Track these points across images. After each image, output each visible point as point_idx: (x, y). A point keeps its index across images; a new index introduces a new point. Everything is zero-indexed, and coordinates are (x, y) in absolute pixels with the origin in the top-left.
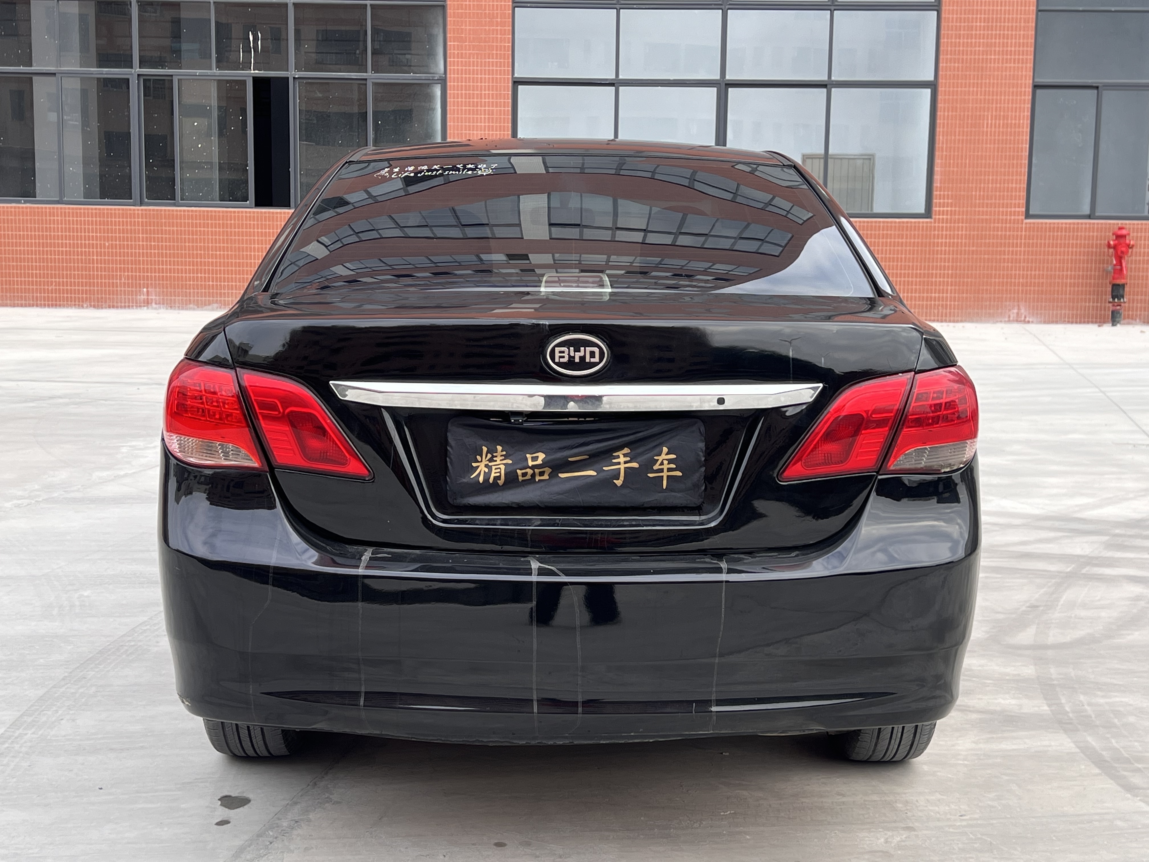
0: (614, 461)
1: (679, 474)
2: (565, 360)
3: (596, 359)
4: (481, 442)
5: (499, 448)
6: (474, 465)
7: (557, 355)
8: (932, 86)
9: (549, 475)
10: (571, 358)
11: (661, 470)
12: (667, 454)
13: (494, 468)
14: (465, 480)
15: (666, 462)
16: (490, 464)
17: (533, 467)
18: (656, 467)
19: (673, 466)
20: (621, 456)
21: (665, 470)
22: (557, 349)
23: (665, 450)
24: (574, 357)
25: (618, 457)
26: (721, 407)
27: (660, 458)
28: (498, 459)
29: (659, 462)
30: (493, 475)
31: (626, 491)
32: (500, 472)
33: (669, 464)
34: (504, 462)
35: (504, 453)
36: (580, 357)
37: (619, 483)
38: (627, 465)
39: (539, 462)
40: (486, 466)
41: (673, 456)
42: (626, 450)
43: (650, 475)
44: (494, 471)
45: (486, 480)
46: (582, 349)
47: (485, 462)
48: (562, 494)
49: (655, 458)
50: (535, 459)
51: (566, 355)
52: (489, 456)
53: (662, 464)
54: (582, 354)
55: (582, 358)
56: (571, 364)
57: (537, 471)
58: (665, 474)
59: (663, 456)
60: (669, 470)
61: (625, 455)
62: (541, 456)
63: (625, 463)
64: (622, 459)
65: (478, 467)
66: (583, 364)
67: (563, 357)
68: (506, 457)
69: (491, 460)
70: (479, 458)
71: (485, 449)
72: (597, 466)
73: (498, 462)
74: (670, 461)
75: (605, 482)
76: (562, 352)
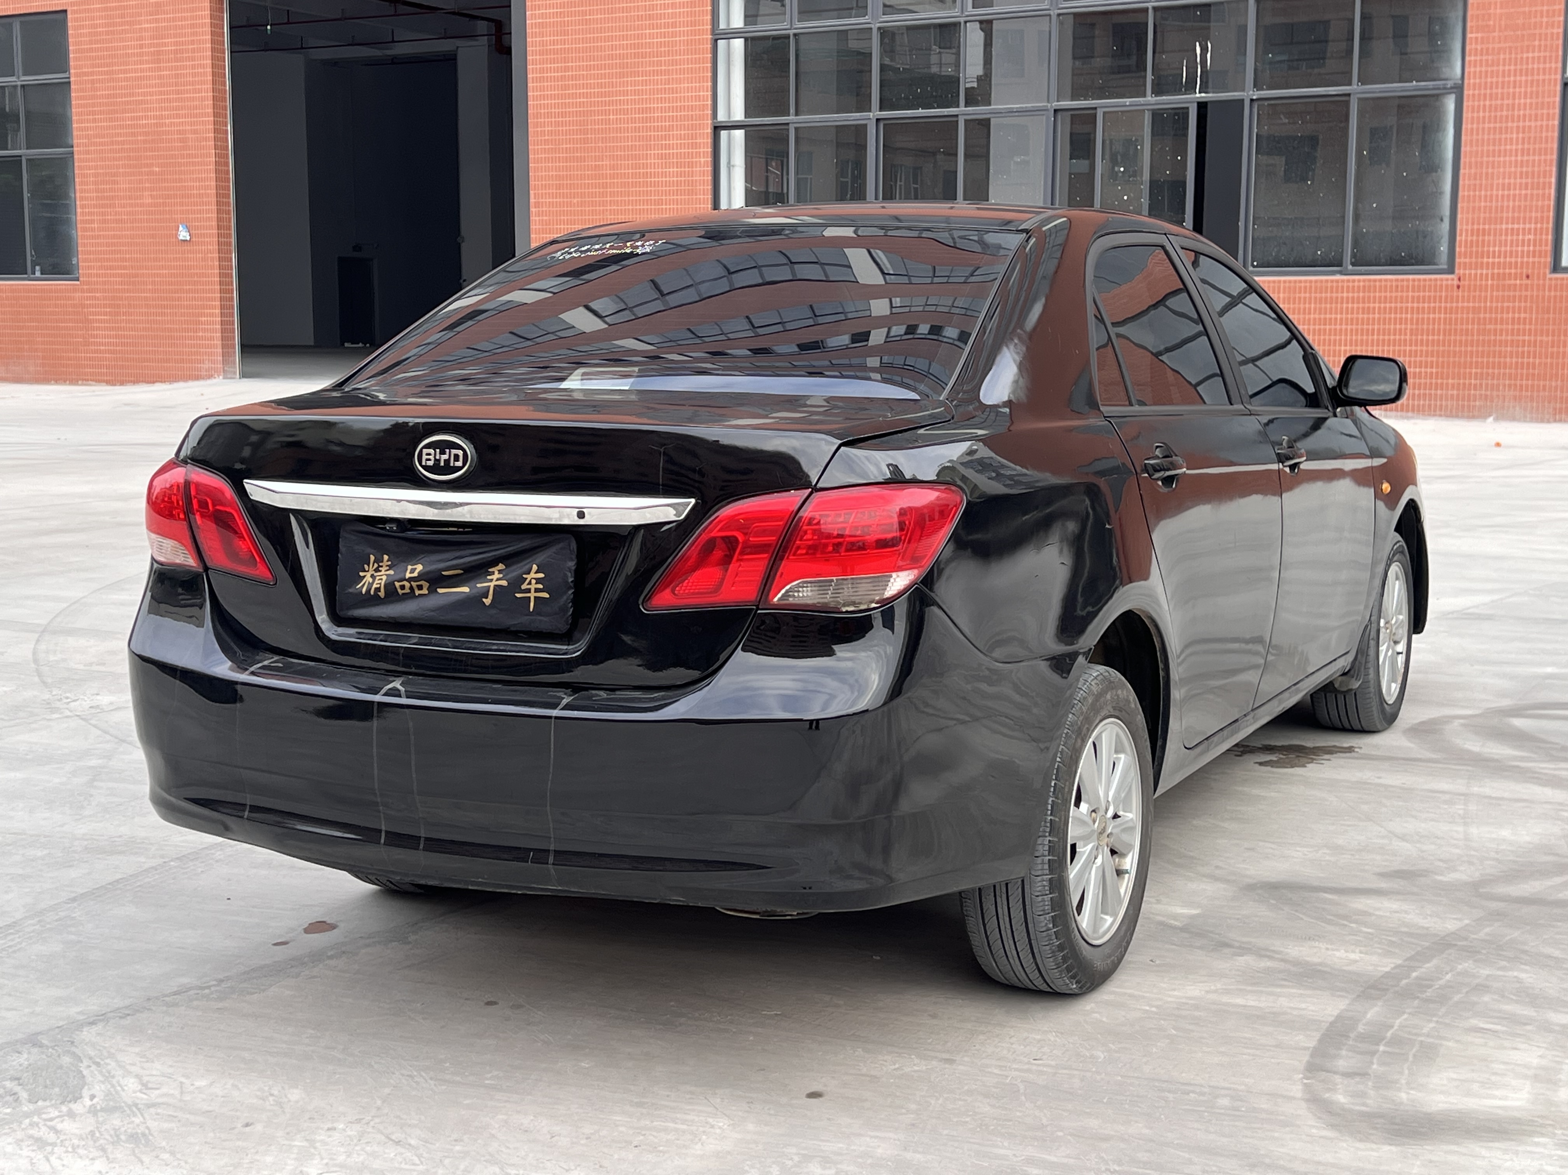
0: (488, 577)
1: (546, 595)
2: (431, 463)
3: (459, 464)
4: (369, 550)
5: (386, 557)
6: (362, 574)
7: (424, 457)
9: (428, 589)
10: (437, 461)
11: (529, 591)
12: (536, 573)
13: (377, 578)
14: (351, 590)
15: (534, 581)
16: (376, 574)
17: (410, 580)
18: (524, 587)
19: (540, 586)
20: (496, 573)
21: (533, 591)
22: (425, 451)
23: (535, 567)
24: (439, 460)
25: (493, 573)
26: (582, 522)
27: (529, 577)
28: (383, 569)
29: (528, 581)
30: (375, 586)
31: (493, 612)
32: (381, 584)
33: (536, 583)
34: (388, 573)
35: (389, 563)
36: (445, 460)
37: (487, 601)
38: (498, 583)
39: (417, 574)
40: (372, 576)
41: (541, 575)
42: (501, 566)
43: (518, 595)
44: (377, 582)
45: (369, 591)
46: (447, 451)
47: (371, 572)
48: (433, 611)
49: (525, 576)
50: (413, 571)
51: (431, 457)
52: (376, 565)
53: (530, 583)
54: (445, 457)
55: (447, 462)
56: (436, 469)
57: (414, 584)
58: (532, 595)
59: (533, 575)
60: (537, 590)
61: (500, 572)
62: (419, 567)
63: (497, 580)
64: (497, 575)
65: (364, 577)
66: (448, 469)
67: (429, 460)
68: (390, 567)
69: (377, 570)
70: (366, 566)
71: (372, 558)
72: (472, 584)
73: (382, 573)
74: (538, 581)
75: (476, 600)
76: (429, 454)
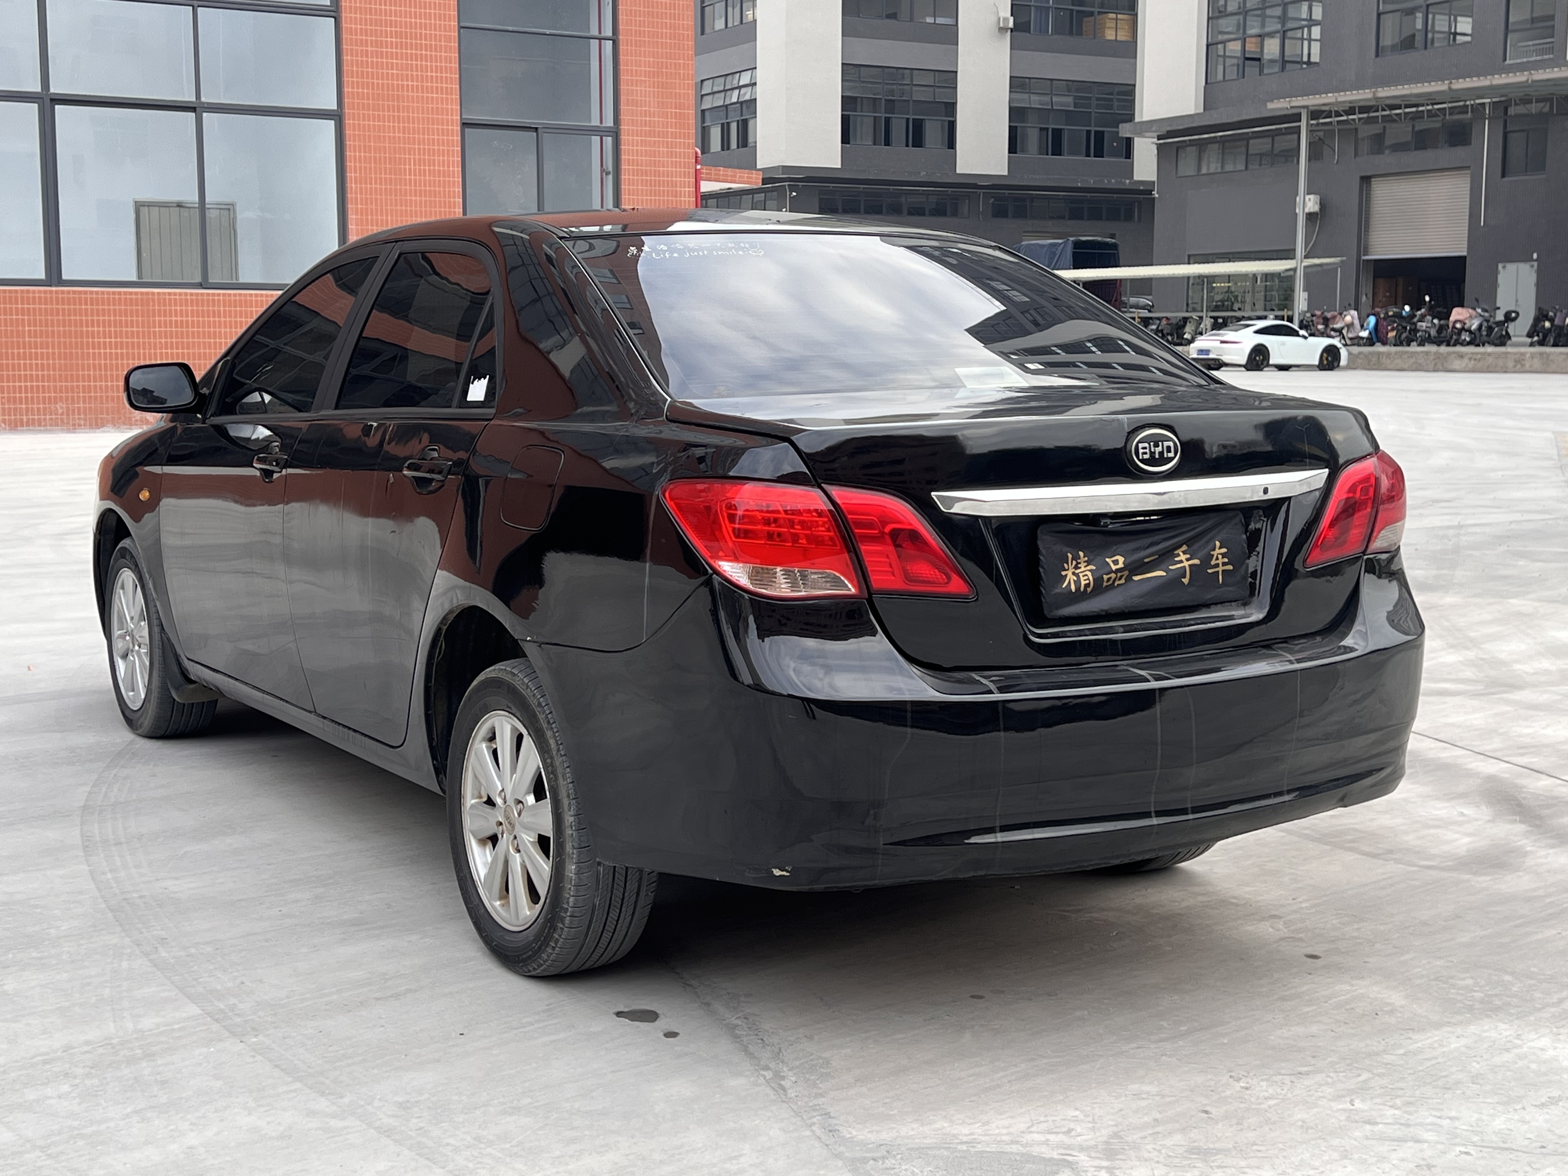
0: (1176, 559)
1: (1230, 567)
2: (1146, 457)
3: (1171, 455)
4: (1066, 549)
5: (1081, 554)
6: (1064, 573)
7: (1141, 451)
8: (337, 116)
9: (1125, 579)
10: (1152, 454)
11: (1217, 565)
12: (1220, 548)
13: (1081, 575)
14: (1057, 591)
15: (1220, 557)
16: (1077, 571)
17: (1116, 571)
18: (1213, 562)
19: (1226, 560)
20: (1181, 554)
21: (1220, 565)
22: (1141, 445)
23: (1218, 544)
24: (1154, 453)
25: (1179, 555)
26: (1266, 497)
27: (1215, 553)
28: (1082, 565)
29: (1215, 557)
30: (1083, 583)
31: (1191, 590)
32: (1088, 579)
33: (1222, 558)
34: (1089, 568)
35: (1086, 559)
36: (1160, 453)
37: (1186, 581)
38: (1191, 562)
39: (1121, 565)
40: (1074, 573)
41: (1224, 550)
42: (1184, 548)
43: (1210, 571)
44: (1082, 579)
45: (1078, 588)
46: (1160, 444)
47: (1071, 570)
48: (1142, 597)
49: (1211, 553)
50: (1115, 562)
51: (1147, 451)
52: (1074, 563)
53: (1217, 559)
54: (1160, 449)
55: (1161, 453)
56: (1152, 461)
58: (1220, 569)
59: (1217, 551)
60: (1224, 564)
61: (1184, 553)
62: (1121, 559)
63: (1188, 560)
64: (1183, 557)
65: (1066, 575)
66: (1163, 461)
67: (1146, 453)
68: (1088, 563)
69: (1076, 567)
70: (1066, 565)
71: (1070, 556)
72: (1163, 566)
73: (1083, 569)
74: (1223, 555)
75: (1174, 581)
76: (1145, 448)
